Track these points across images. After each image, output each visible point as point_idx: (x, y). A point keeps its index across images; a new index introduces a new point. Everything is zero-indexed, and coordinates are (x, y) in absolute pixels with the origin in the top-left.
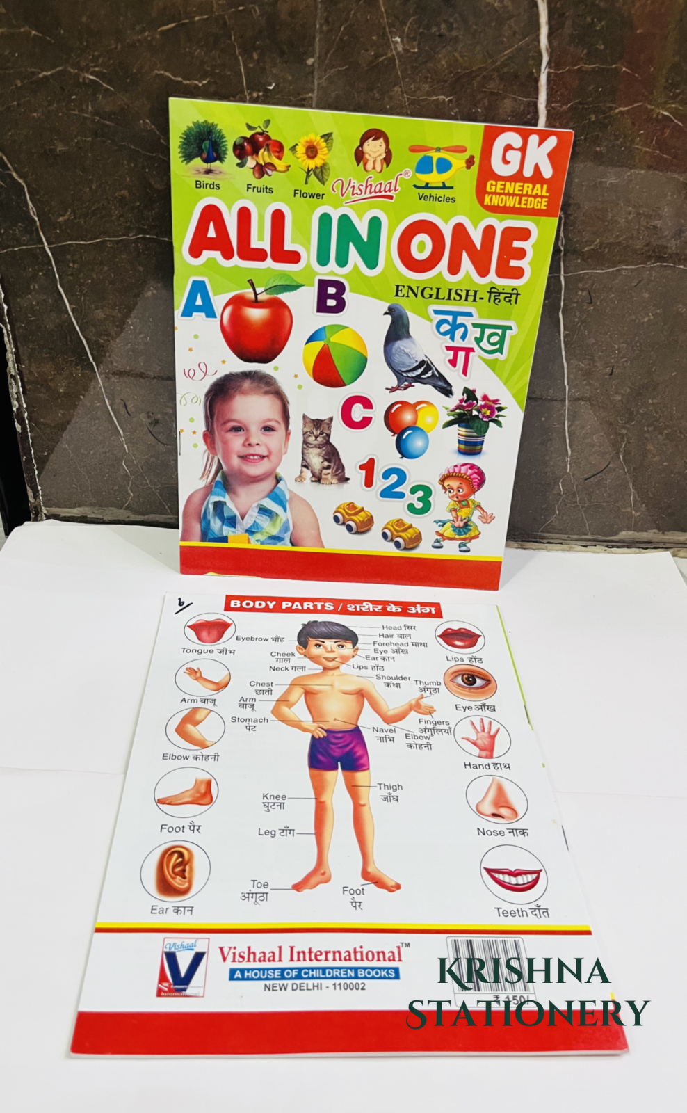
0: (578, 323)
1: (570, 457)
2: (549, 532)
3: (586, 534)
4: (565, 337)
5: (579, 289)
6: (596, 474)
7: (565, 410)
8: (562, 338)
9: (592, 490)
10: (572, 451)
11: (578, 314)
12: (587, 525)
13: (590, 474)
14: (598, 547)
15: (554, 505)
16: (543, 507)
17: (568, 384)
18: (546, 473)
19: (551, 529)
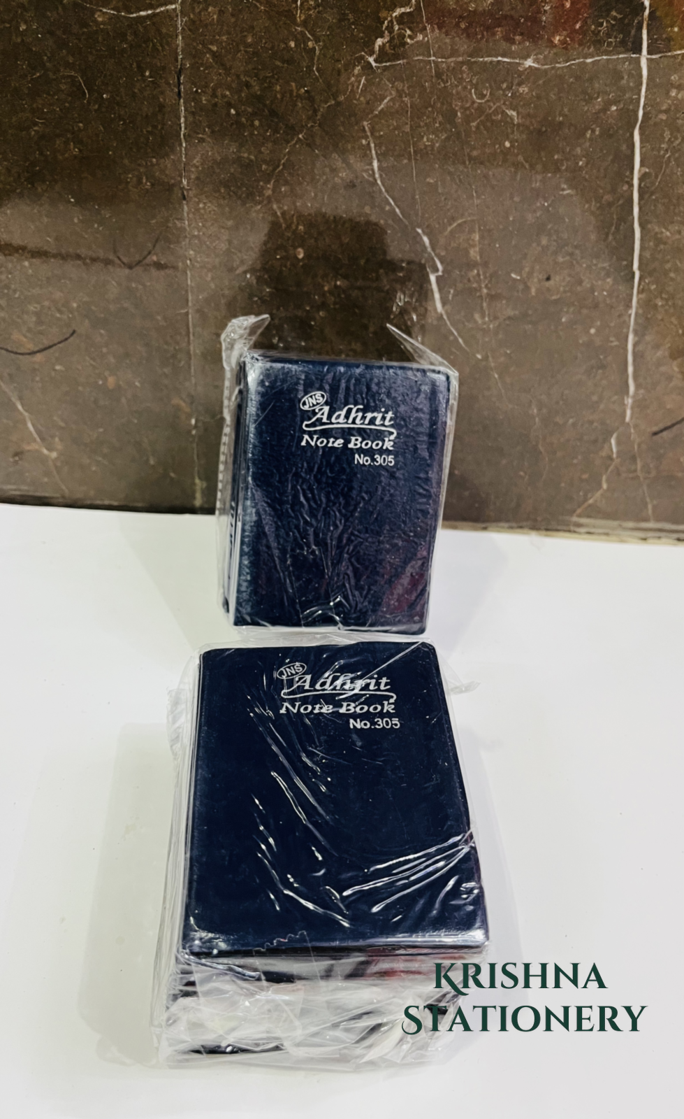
0: (667, 150)
1: (634, 397)
2: (589, 516)
3: (646, 520)
4: (641, 180)
5: (673, 86)
6: (673, 425)
7: (630, 316)
8: (636, 182)
9: (662, 451)
10: (638, 386)
11: (667, 135)
12: (650, 507)
13: (661, 426)
14: (664, 540)
15: (602, 476)
16: (585, 476)
17: (640, 268)
18: (591, 422)
19: (594, 512)
